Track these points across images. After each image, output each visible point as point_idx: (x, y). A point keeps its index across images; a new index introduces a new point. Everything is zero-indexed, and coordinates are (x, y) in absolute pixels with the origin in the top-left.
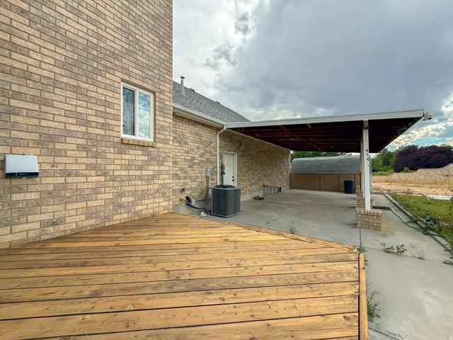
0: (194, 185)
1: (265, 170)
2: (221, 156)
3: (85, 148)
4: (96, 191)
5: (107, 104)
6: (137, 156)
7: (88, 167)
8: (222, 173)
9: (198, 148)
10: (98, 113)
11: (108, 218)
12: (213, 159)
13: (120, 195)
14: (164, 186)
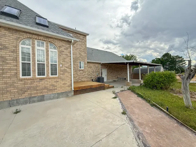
0: (94, 77)
1: (118, 73)
2: (101, 70)
3: (75, 71)
4: (76, 77)
5: (77, 65)
6: (82, 72)
7: (76, 74)
8: (102, 74)
9: (95, 68)
10: (76, 66)
11: (78, 81)
12: (99, 71)
13: (80, 77)
14: (86, 76)
